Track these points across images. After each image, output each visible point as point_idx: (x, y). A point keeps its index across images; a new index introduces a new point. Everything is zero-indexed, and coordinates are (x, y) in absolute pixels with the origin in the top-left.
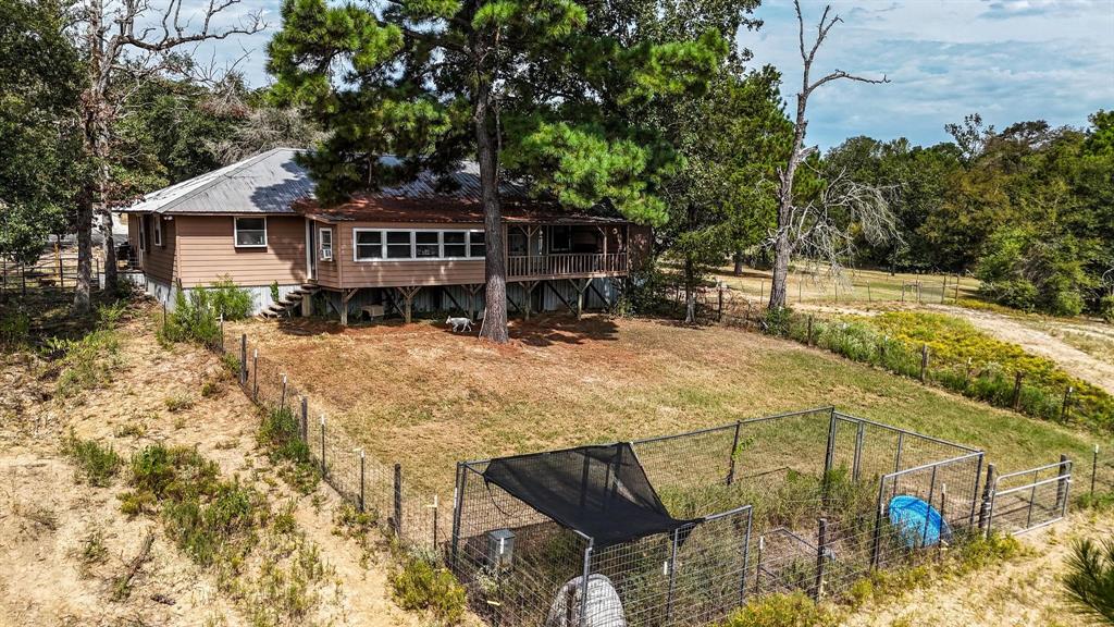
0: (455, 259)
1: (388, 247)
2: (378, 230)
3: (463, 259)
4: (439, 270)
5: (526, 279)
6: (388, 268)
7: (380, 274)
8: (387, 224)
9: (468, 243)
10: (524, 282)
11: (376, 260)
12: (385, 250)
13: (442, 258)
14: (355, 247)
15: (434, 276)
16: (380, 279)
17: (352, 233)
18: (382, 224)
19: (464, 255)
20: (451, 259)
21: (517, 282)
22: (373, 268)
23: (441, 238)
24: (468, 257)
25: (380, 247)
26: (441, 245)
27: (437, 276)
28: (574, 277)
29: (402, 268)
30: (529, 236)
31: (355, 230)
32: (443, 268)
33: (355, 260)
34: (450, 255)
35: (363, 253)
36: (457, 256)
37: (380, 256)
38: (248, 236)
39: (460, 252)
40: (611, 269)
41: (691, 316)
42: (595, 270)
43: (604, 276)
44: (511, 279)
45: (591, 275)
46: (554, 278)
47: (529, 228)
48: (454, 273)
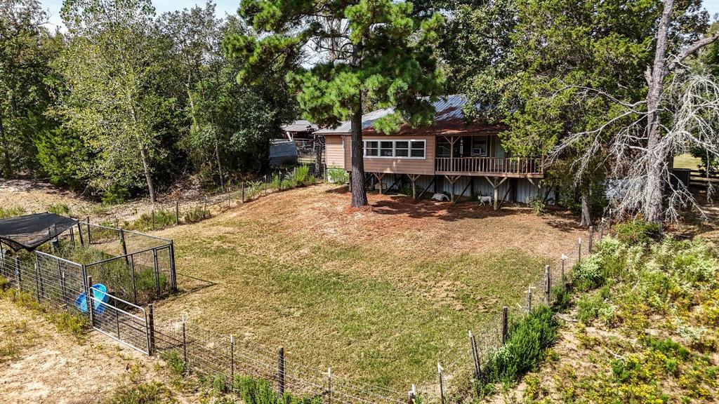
0: (401, 157)
3: (407, 158)
4: (392, 164)
5: (449, 173)
9: (409, 149)
10: (448, 176)
13: (394, 157)
15: (390, 167)
19: (407, 156)
20: (399, 157)
21: (444, 176)
23: (394, 145)
24: (409, 157)
26: (394, 149)
27: (391, 169)
28: (489, 175)
29: (372, 162)
30: (452, 144)
32: (394, 163)
34: (399, 155)
36: (403, 156)
39: (405, 153)
40: (525, 172)
41: (585, 220)
42: (508, 171)
43: (518, 176)
44: (438, 173)
45: (504, 176)
46: (470, 174)
47: (452, 139)
48: (401, 166)
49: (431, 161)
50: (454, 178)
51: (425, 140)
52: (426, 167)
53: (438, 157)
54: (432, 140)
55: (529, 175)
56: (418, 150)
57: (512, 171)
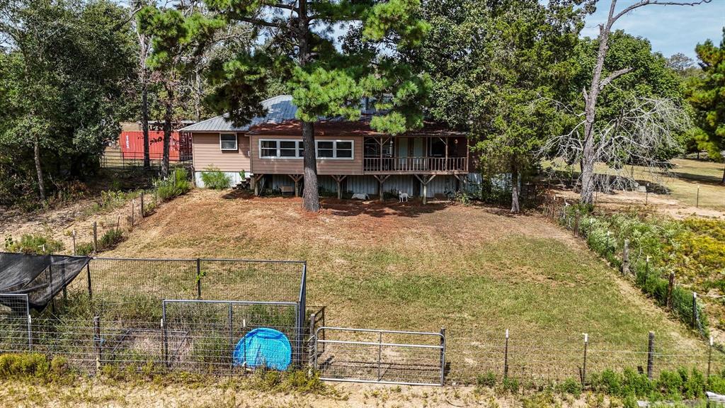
0: (325, 158)
1: (281, 150)
2: (275, 140)
3: (332, 158)
5: (379, 173)
6: (281, 163)
7: (275, 166)
8: (280, 137)
9: (335, 149)
10: (377, 175)
11: (273, 157)
12: (278, 152)
13: (316, 158)
14: (260, 150)
16: (275, 169)
17: (258, 142)
18: (278, 136)
19: (332, 156)
20: (322, 158)
21: (373, 175)
22: (271, 163)
24: (335, 158)
25: (276, 150)
28: (419, 173)
29: (290, 163)
30: (382, 145)
31: (260, 140)
32: (317, 164)
33: (260, 157)
34: (322, 156)
35: (265, 153)
36: (327, 156)
37: (275, 155)
38: (227, 144)
39: (330, 154)
40: (452, 169)
41: (516, 207)
42: (437, 169)
43: (446, 173)
44: (367, 173)
45: (433, 173)
46: (401, 173)
47: (381, 140)
48: (325, 167)
49: (360, 161)
50: (384, 178)
51: (352, 141)
52: (353, 167)
53: (367, 157)
54: (361, 141)
55: (456, 172)
56: (344, 151)
57: (441, 169)
